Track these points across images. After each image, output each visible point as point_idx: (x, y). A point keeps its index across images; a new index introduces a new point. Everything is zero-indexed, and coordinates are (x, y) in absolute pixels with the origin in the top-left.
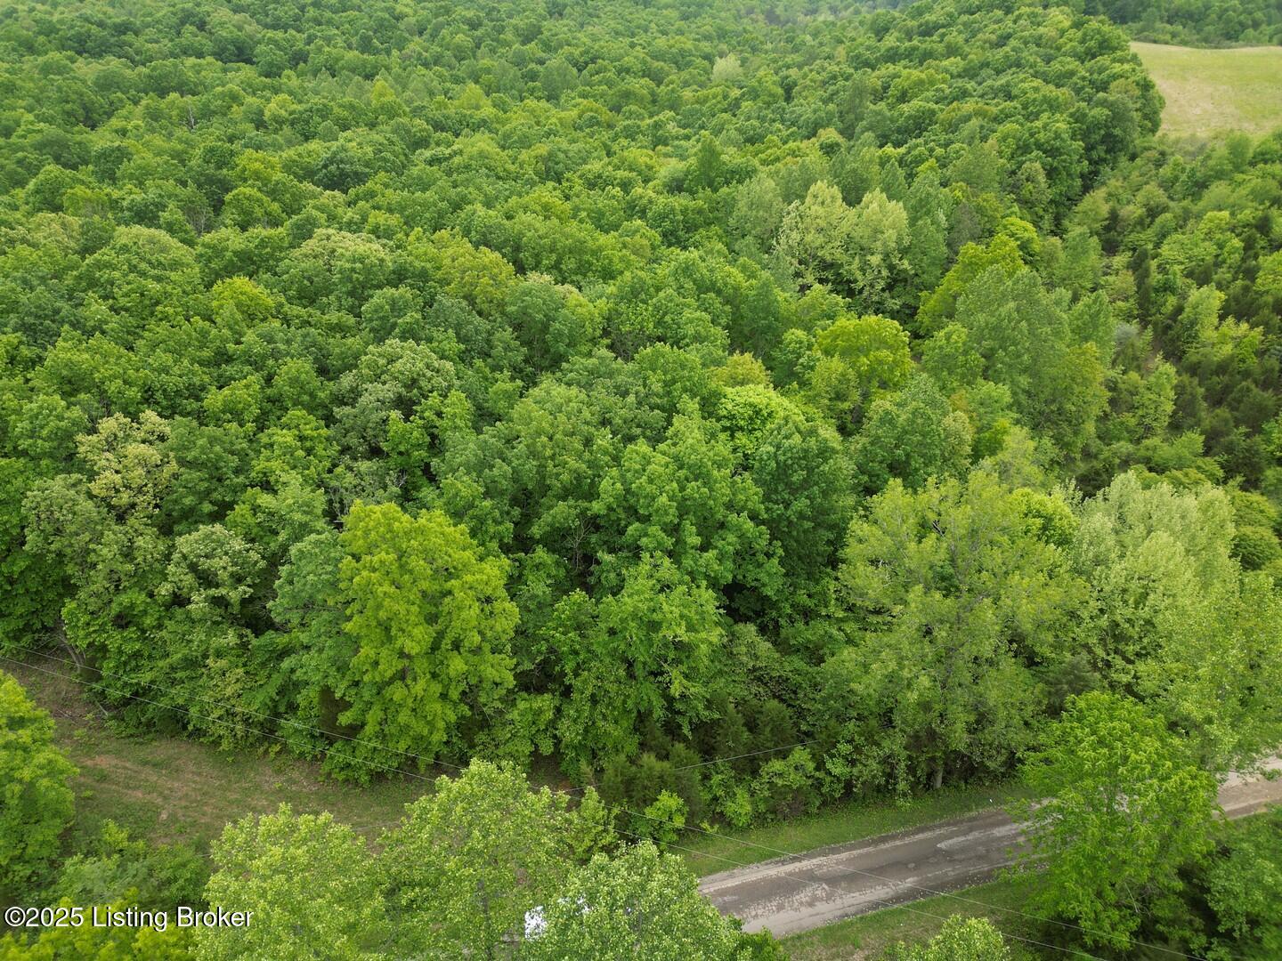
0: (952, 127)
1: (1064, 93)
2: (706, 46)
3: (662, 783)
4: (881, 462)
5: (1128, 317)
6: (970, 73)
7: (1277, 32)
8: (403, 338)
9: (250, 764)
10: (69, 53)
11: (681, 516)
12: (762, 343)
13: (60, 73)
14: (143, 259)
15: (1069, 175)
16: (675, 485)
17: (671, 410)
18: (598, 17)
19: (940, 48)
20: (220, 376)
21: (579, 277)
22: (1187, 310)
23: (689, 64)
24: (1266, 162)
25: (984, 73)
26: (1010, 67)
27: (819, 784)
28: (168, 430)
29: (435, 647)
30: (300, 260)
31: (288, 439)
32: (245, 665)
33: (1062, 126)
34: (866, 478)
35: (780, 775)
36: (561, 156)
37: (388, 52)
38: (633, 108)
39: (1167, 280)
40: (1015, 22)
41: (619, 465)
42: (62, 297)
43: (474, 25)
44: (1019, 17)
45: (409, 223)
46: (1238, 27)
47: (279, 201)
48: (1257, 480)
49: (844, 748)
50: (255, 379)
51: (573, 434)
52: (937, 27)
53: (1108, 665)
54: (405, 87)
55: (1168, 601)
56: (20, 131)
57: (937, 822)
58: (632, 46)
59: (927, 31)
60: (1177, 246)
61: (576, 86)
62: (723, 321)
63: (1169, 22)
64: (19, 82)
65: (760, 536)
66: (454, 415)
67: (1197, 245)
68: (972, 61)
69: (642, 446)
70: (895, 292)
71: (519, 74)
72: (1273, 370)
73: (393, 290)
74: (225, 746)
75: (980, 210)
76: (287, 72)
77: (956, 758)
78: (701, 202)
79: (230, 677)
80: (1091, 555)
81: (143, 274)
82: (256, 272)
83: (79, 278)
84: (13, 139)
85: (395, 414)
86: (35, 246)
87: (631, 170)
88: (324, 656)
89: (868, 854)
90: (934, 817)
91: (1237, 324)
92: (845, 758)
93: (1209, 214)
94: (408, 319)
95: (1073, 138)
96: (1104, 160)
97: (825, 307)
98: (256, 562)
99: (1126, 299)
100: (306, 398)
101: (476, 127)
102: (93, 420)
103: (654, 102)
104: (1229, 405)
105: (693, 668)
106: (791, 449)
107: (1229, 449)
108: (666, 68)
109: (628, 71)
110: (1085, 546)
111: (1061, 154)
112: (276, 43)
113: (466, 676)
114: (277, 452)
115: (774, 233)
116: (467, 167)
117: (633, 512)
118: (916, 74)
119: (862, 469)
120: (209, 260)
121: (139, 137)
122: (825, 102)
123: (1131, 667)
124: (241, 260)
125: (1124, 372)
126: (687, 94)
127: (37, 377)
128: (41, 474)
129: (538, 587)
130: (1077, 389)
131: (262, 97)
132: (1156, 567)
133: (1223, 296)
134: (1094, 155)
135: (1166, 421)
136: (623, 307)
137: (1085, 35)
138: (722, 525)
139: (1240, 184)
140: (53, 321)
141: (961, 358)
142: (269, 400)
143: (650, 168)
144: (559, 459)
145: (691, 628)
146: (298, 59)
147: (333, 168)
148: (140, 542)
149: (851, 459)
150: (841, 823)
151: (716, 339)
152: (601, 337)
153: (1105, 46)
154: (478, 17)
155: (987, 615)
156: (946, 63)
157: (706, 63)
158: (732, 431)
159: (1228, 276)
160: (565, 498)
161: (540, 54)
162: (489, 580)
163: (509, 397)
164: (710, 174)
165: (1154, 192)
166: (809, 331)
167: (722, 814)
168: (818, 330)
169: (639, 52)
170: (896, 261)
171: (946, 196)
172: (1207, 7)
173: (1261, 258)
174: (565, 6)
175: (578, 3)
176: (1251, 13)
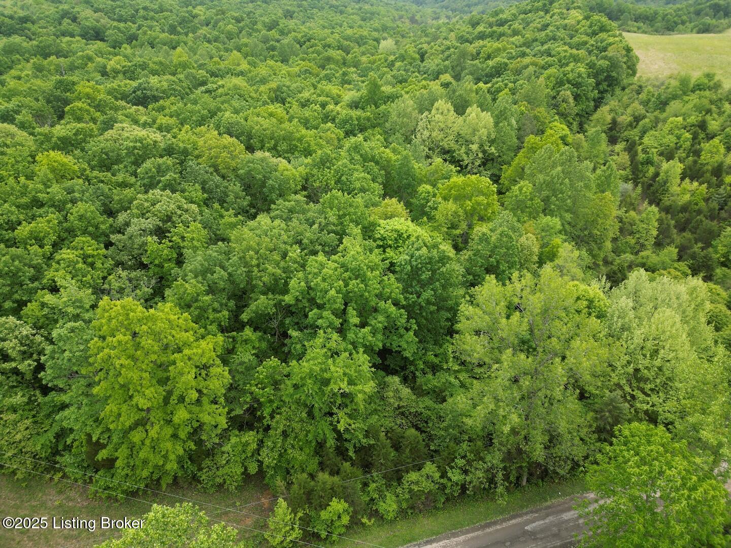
0: (518, 72)
1: (582, 53)
2: (375, 34)
3: (334, 493)
4: (481, 267)
5: (626, 180)
6: (526, 44)
7: (695, 27)
8: (163, 189)
9: (39, 487)
11: (346, 304)
12: (405, 195)
15: (587, 99)
16: (341, 282)
17: (341, 235)
18: (313, 18)
19: (509, 31)
21: (289, 155)
22: (662, 174)
23: (365, 43)
24: (700, 90)
25: (535, 44)
26: (550, 40)
27: (443, 487)
29: (166, 401)
30: (100, 143)
31: (71, 256)
32: (34, 417)
33: (582, 70)
34: (471, 277)
35: (417, 483)
36: (285, 88)
37: (186, 34)
38: (332, 66)
39: (649, 157)
40: (551, 17)
41: (305, 270)
43: (238, 20)
44: (553, 15)
45: (182, 123)
46: (673, 24)
48: (711, 275)
49: (460, 462)
50: (54, 217)
51: (275, 250)
52: (506, 21)
53: (633, 397)
54: (195, 54)
55: (672, 355)
57: (525, 511)
58: (332, 33)
59: (501, 23)
60: (652, 138)
61: (299, 54)
62: (380, 180)
63: (635, 21)
65: (401, 317)
66: (193, 239)
67: (664, 137)
68: (527, 38)
69: (321, 257)
70: (487, 167)
71: (265, 47)
72: (715, 209)
73: (160, 160)
74: (19, 475)
75: (536, 118)
76: (125, 45)
77: (536, 467)
78: (369, 114)
79: (21, 426)
80: (619, 324)
82: (71, 150)
85: (152, 239)
87: (328, 96)
88: (81, 411)
89: (477, 537)
90: (522, 507)
91: (691, 183)
92: (461, 468)
93: (671, 119)
94: (168, 177)
95: (589, 77)
96: (607, 91)
97: (444, 172)
98: (40, 343)
99: (625, 169)
100: (91, 229)
101: (238, 75)
103: (344, 63)
104: (690, 231)
105: (355, 410)
106: (420, 257)
107: (693, 256)
108: (352, 45)
109: (329, 46)
110: (615, 319)
111: (582, 86)
112: (119, 29)
113: (190, 420)
114: (62, 265)
115: (414, 132)
116: (226, 94)
117: (312, 301)
118: (496, 45)
119: (468, 271)
121: (27, 81)
122: (444, 61)
123: (649, 399)
124: (63, 143)
125: (626, 212)
126: (364, 59)
129: (245, 356)
130: (600, 221)
131: (107, 58)
132: (664, 332)
133: (682, 166)
134: (601, 87)
135: (653, 241)
136: (315, 171)
137: (591, 23)
138: (376, 310)
139: (687, 102)
141: (529, 202)
142: (65, 230)
143: (339, 96)
144: (262, 267)
145: (351, 383)
146: (131, 38)
147: (139, 93)
149: (461, 265)
150: (459, 514)
151: (374, 191)
152: (301, 190)
153: (603, 29)
154: (242, 17)
155: (559, 370)
156: (512, 39)
157: (375, 43)
158: (384, 248)
159: (684, 155)
160: (264, 294)
161: (277, 37)
162: (203, 352)
163: (233, 226)
164: (375, 98)
165: (637, 107)
166: (434, 186)
167: (377, 511)
168: (440, 185)
169: (337, 36)
170: (487, 148)
171: (516, 109)
172: (656, 13)
173: (702, 144)
174: (294, 12)
175: (301, 11)
176: (680, 17)
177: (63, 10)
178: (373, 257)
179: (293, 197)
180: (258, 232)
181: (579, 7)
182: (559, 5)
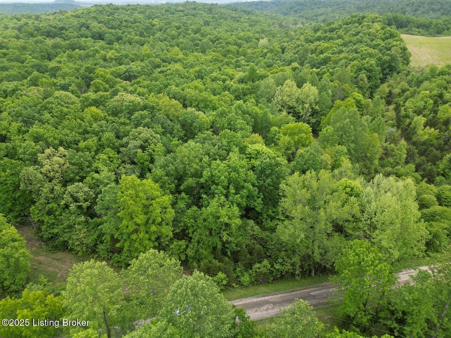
0: (336, 62)
1: (375, 51)
2: (257, 35)
3: (220, 269)
4: (299, 170)
5: (393, 126)
6: (345, 45)
8: (144, 127)
10: (44, 37)
11: (229, 184)
12: (264, 132)
13: (41, 43)
14: (62, 101)
15: (376, 78)
16: (227, 173)
17: (228, 151)
18: (221, 25)
19: (335, 36)
20: (85, 138)
21: (205, 109)
22: (413, 124)
23: (251, 41)
24: (443, 75)
25: (349, 45)
26: (358, 43)
27: (272, 272)
28: (67, 153)
29: (147, 222)
30: (113, 102)
31: (104, 157)
32: (87, 228)
33: (373, 62)
35: (259, 268)
36: (204, 71)
37: (149, 37)
38: (231, 55)
39: (407, 114)
40: (362, 27)
41: (210, 167)
42: (36, 112)
43: (178, 28)
44: (363, 26)
45: (150, 91)
46: (441, 30)
47: (109, 84)
49: (280, 260)
50: (95, 139)
51: (196, 157)
52: (335, 29)
54: (154, 49)
56: (27, 62)
58: (232, 35)
59: (332, 31)
60: (411, 103)
61: (212, 48)
62: (251, 124)
63: (417, 28)
64: (27, 46)
65: (255, 191)
66: (158, 151)
67: (418, 102)
68: (346, 40)
69: (218, 161)
70: (314, 117)
71: (193, 44)
72: (441, 144)
73: (142, 112)
74: (80, 254)
75: (343, 90)
76: (115, 43)
78: (249, 86)
79: (83, 231)
81: (62, 106)
82: (99, 106)
83: (42, 107)
84: (24, 64)
85: (139, 150)
86: (29, 97)
87: (227, 75)
88: (111, 224)
89: (287, 296)
90: (310, 285)
91: (430, 128)
92: (280, 263)
93: (422, 92)
94: (146, 121)
95: (377, 66)
96: (389, 74)
97: (286, 120)
98: (92, 195)
99: (392, 120)
100: (111, 145)
101: (176, 62)
102: (43, 150)
103: (238, 53)
104: (426, 155)
105: (231, 232)
106: (266, 163)
107: (424, 170)
108: (243, 42)
109: (229, 43)
110: (364, 197)
111: (373, 71)
112: (112, 34)
113: (157, 232)
114: (101, 161)
115: (273, 97)
116: (172, 74)
117: (213, 182)
118: (326, 45)
120: (84, 102)
121: (65, 64)
122: (295, 54)
124: (94, 102)
125: (390, 144)
126: (249, 51)
127: (26, 136)
128: (26, 166)
129: (181, 205)
130: (371, 149)
131: (106, 51)
133: (425, 119)
134: (385, 72)
135: (403, 161)
136: (217, 119)
137: (385, 32)
138: (243, 187)
139: (433, 82)
140: (33, 120)
141: (331, 137)
142: (100, 145)
143: (233, 75)
144: (191, 165)
145: (229, 218)
146: (119, 39)
147: (127, 74)
148: (56, 188)
150: (279, 286)
151: (248, 130)
152: (210, 128)
153: (392, 36)
154: (180, 25)
156: (337, 41)
157: (257, 41)
158: (250, 158)
159: (428, 113)
160: (192, 177)
161: (200, 38)
162: (164, 201)
163: (177, 146)
164: (253, 77)
165: (404, 84)
166: (280, 127)
167: (240, 281)
168: (282, 127)
169: (234, 37)
170: (314, 106)
171: (332, 85)
172: (431, 23)
173: (440, 107)
174: (210, 22)
175: (214, 21)
176: (446, 25)
177: (82, 22)
178: (243, 162)
179: (206, 132)
180: (189, 148)
181: (380, 21)
182: (368, 19)
